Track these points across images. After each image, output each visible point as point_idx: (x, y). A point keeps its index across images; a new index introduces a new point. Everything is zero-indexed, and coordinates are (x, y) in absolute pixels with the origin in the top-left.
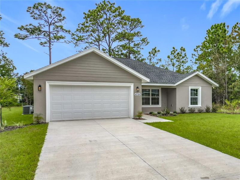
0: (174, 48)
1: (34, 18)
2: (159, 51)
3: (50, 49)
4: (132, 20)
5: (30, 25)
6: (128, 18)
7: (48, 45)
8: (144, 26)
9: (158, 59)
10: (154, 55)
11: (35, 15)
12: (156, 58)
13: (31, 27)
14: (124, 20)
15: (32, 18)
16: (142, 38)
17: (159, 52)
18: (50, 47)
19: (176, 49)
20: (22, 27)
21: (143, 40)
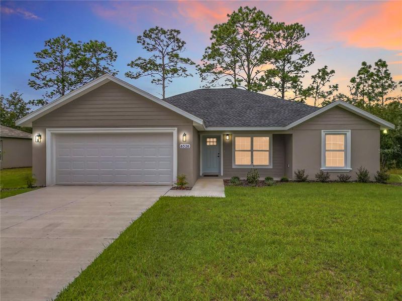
0: (364, 64)
1: (148, 50)
2: (333, 72)
3: (164, 88)
4: (288, 28)
5: (139, 59)
6: (280, 26)
7: (162, 82)
8: (308, 34)
9: (332, 86)
10: (323, 79)
11: (148, 46)
12: (327, 84)
13: (141, 61)
14: (274, 29)
15: (145, 50)
16: (303, 54)
17: (333, 74)
18: (163, 84)
19: (368, 64)
20: (132, 62)
21: (305, 57)
